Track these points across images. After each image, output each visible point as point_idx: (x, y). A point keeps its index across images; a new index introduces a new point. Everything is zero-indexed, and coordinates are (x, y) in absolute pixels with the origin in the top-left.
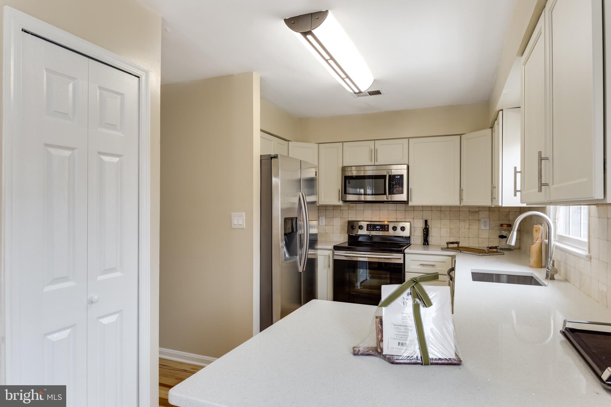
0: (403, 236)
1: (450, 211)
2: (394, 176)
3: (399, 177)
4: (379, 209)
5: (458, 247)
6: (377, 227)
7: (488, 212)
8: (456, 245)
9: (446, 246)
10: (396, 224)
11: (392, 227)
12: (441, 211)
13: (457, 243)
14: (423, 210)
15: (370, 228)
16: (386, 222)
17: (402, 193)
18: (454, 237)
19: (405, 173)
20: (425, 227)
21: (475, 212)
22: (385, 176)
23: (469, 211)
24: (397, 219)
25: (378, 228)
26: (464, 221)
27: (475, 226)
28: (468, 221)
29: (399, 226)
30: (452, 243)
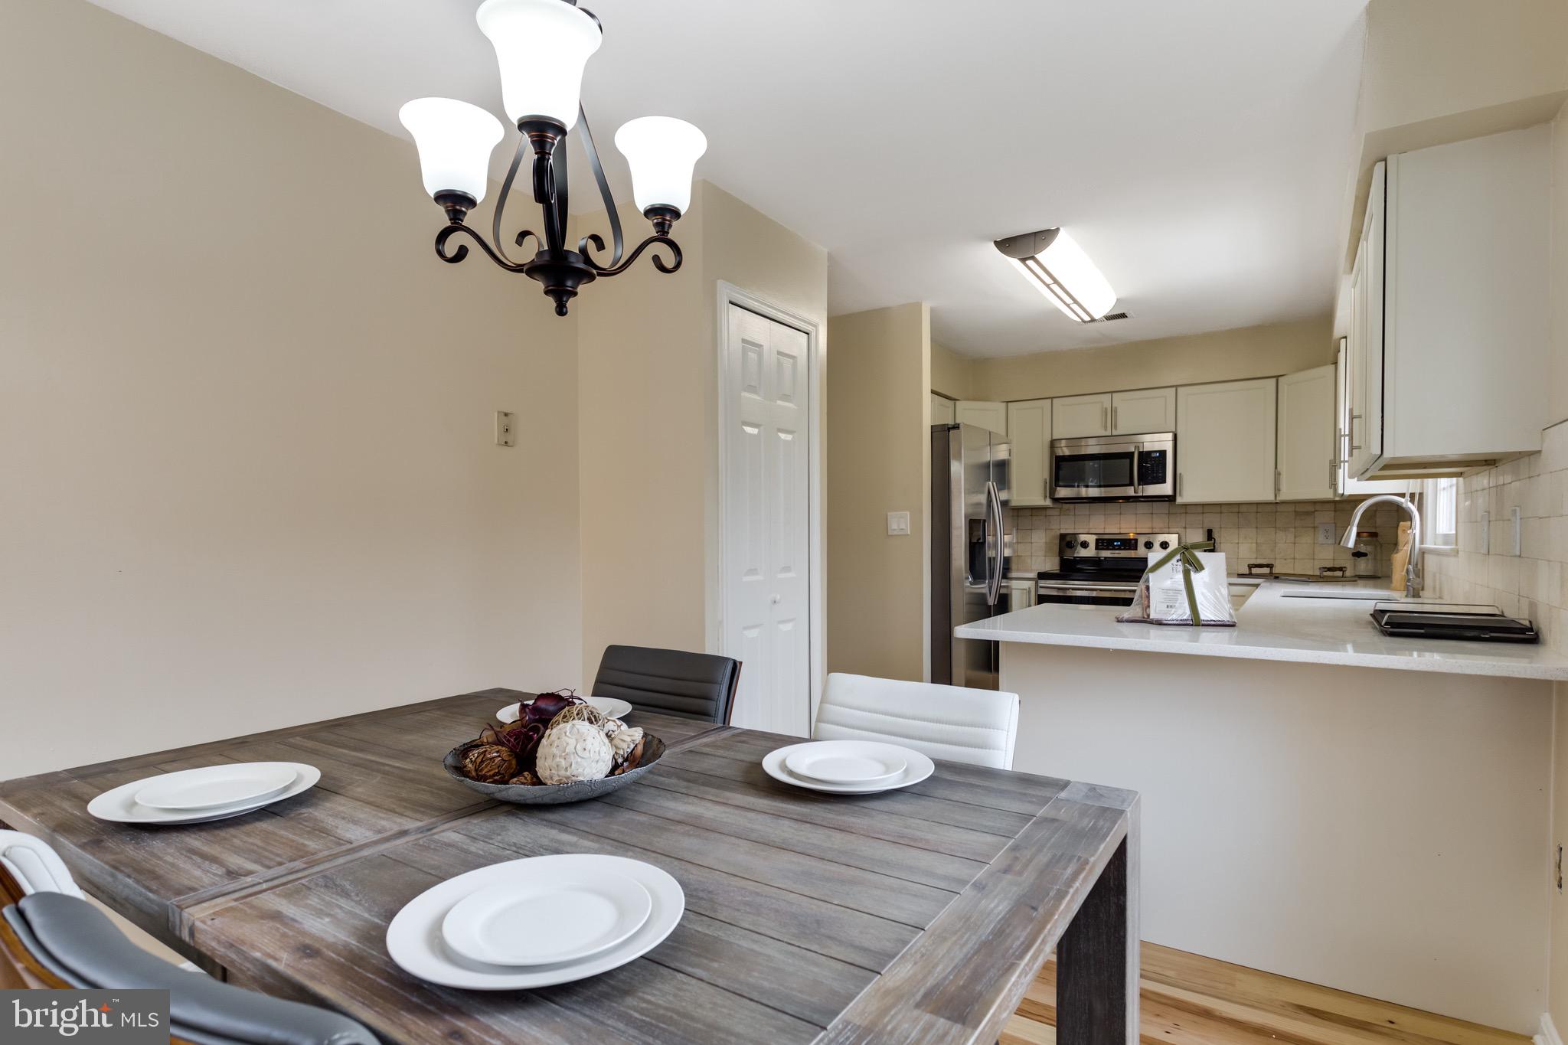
1: (1257, 513)
2: (1149, 453)
3: (1158, 454)
4: (1119, 512)
5: (1271, 573)
6: (1115, 544)
7: (1333, 512)
8: (1266, 570)
9: (1247, 571)
10: (1150, 538)
11: (1144, 542)
12: (1238, 513)
13: (1270, 566)
14: (1203, 513)
16: (1131, 534)
17: (1164, 481)
18: (1263, 557)
19: (1169, 448)
21: (1308, 513)
22: (1133, 453)
23: (1295, 512)
24: (1152, 528)
25: (1117, 545)
26: (1285, 529)
27: (1306, 539)
28: (1292, 530)
29: (1157, 540)
30: (1259, 566)
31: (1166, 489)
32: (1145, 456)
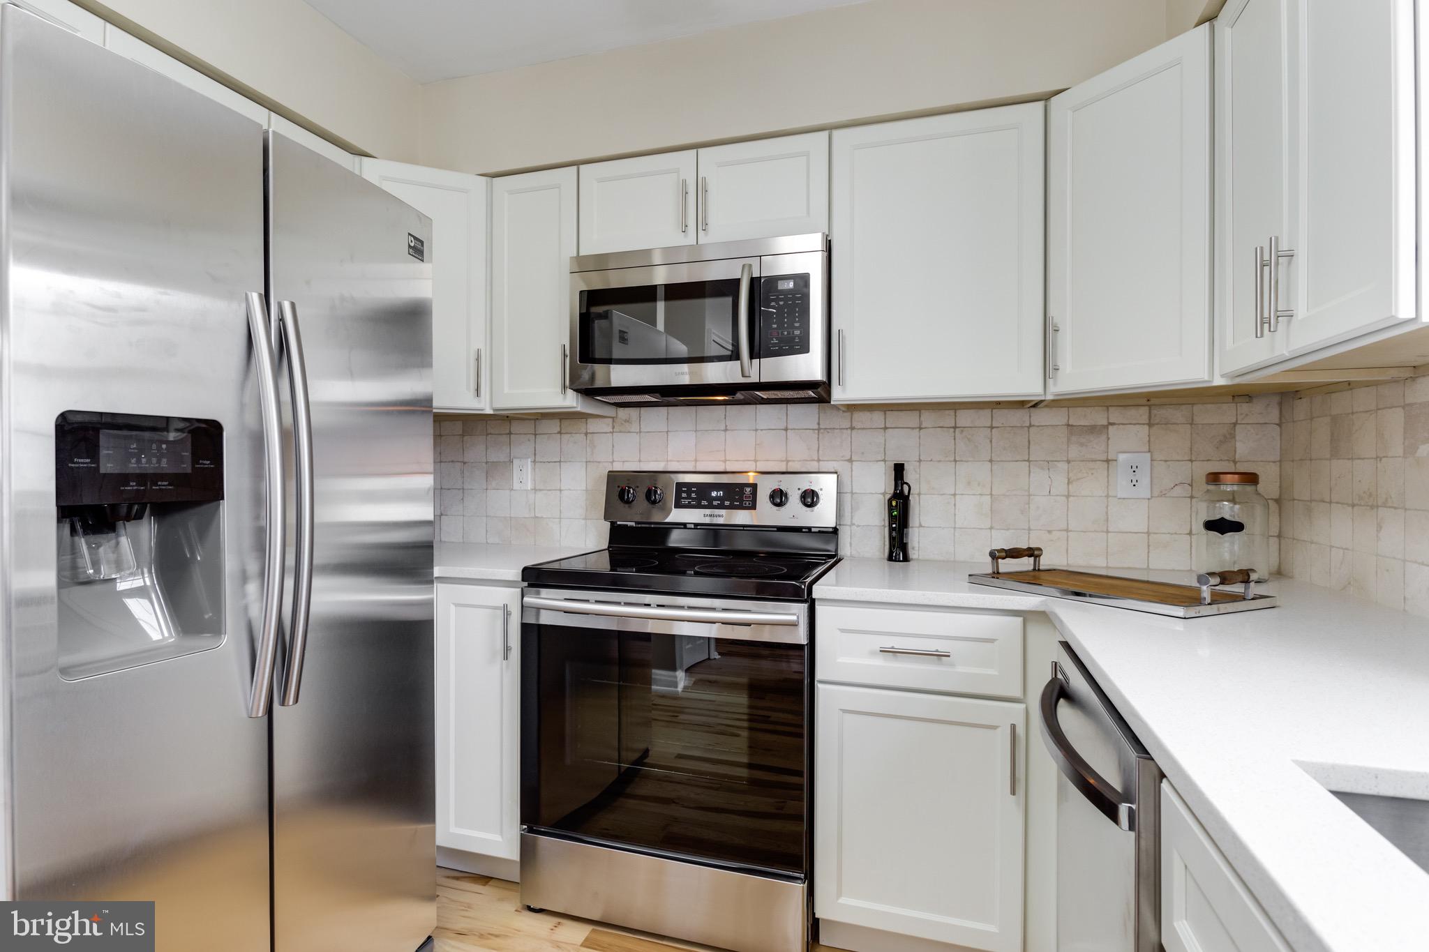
0: (809, 529)
1: (992, 428)
2: (773, 280)
3: (791, 285)
4: (723, 428)
5: (1036, 569)
6: (714, 494)
7: (1146, 427)
8: (1026, 564)
9: (987, 566)
10: (785, 483)
11: (769, 492)
12: (955, 428)
13: (1033, 553)
14: (886, 428)
15: (689, 497)
16: (748, 474)
17: (804, 348)
18: (1008, 529)
19: (813, 267)
20: (896, 489)
21: (1094, 428)
22: (737, 282)
23: (1068, 425)
24: (788, 461)
25: (717, 498)
26: (1049, 464)
27: (1092, 487)
28: (1064, 466)
29: (795, 488)
30: (1014, 553)
31: (808, 366)
32: (762, 288)
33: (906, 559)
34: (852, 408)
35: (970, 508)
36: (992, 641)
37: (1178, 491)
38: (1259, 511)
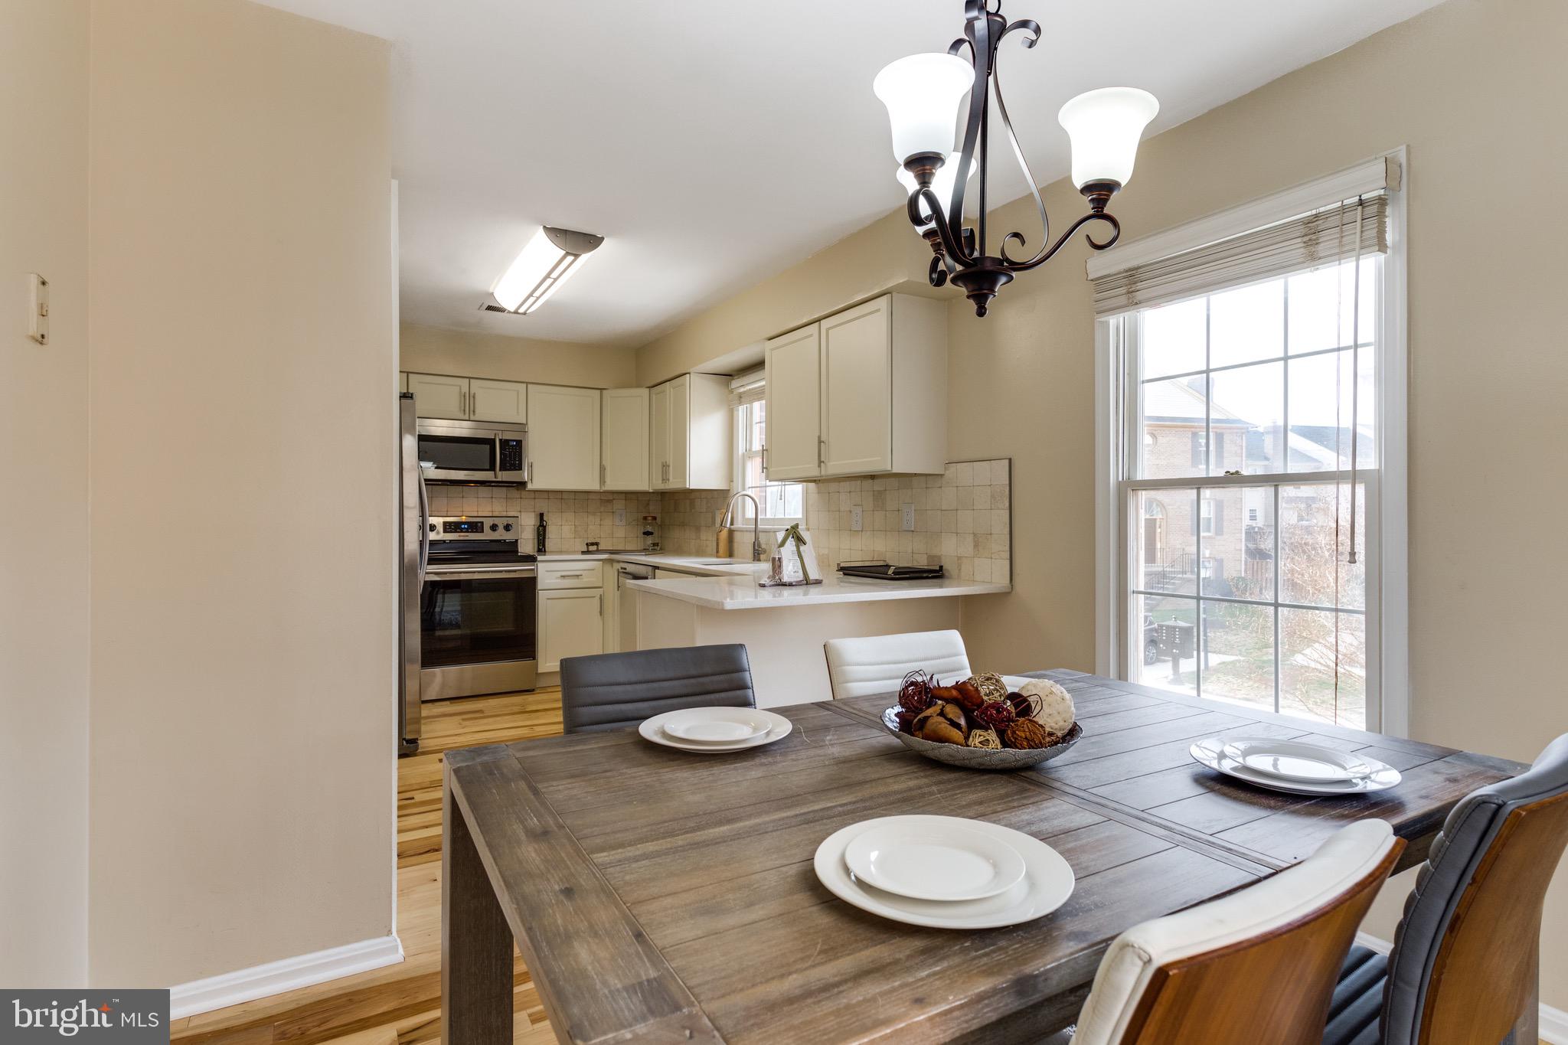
0: (507, 540)
1: (575, 499)
2: (510, 441)
3: (515, 443)
5: (599, 550)
6: (463, 526)
7: (624, 501)
8: (595, 548)
11: (487, 525)
12: (561, 498)
13: (597, 544)
15: (450, 528)
20: (540, 523)
21: (608, 501)
22: (494, 440)
23: (600, 499)
24: (497, 512)
25: (465, 528)
26: (594, 513)
27: (608, 522)
28: (599, 514)
29: (501, 523)
30: (593, 544)
31: (521, 475)
32: (506, 444)
33: (545, 551)
34: (535, 491)
35: (567, 530)
36: (593, 570)
37: (634, 523)
38: (656, 528)
